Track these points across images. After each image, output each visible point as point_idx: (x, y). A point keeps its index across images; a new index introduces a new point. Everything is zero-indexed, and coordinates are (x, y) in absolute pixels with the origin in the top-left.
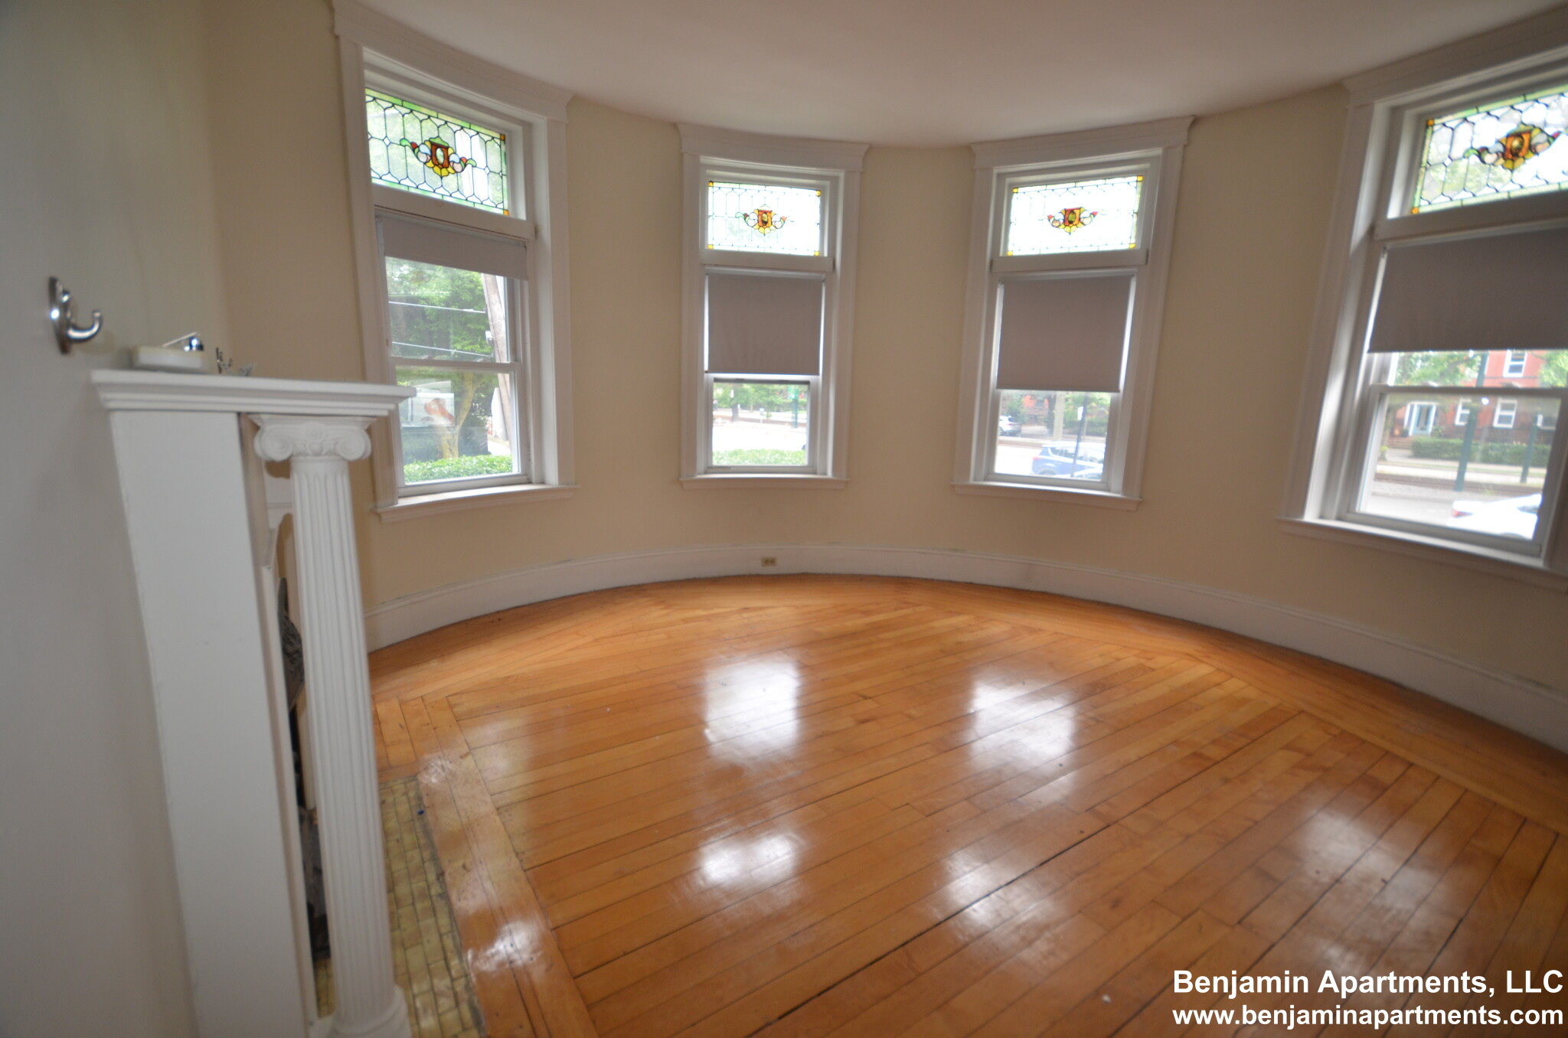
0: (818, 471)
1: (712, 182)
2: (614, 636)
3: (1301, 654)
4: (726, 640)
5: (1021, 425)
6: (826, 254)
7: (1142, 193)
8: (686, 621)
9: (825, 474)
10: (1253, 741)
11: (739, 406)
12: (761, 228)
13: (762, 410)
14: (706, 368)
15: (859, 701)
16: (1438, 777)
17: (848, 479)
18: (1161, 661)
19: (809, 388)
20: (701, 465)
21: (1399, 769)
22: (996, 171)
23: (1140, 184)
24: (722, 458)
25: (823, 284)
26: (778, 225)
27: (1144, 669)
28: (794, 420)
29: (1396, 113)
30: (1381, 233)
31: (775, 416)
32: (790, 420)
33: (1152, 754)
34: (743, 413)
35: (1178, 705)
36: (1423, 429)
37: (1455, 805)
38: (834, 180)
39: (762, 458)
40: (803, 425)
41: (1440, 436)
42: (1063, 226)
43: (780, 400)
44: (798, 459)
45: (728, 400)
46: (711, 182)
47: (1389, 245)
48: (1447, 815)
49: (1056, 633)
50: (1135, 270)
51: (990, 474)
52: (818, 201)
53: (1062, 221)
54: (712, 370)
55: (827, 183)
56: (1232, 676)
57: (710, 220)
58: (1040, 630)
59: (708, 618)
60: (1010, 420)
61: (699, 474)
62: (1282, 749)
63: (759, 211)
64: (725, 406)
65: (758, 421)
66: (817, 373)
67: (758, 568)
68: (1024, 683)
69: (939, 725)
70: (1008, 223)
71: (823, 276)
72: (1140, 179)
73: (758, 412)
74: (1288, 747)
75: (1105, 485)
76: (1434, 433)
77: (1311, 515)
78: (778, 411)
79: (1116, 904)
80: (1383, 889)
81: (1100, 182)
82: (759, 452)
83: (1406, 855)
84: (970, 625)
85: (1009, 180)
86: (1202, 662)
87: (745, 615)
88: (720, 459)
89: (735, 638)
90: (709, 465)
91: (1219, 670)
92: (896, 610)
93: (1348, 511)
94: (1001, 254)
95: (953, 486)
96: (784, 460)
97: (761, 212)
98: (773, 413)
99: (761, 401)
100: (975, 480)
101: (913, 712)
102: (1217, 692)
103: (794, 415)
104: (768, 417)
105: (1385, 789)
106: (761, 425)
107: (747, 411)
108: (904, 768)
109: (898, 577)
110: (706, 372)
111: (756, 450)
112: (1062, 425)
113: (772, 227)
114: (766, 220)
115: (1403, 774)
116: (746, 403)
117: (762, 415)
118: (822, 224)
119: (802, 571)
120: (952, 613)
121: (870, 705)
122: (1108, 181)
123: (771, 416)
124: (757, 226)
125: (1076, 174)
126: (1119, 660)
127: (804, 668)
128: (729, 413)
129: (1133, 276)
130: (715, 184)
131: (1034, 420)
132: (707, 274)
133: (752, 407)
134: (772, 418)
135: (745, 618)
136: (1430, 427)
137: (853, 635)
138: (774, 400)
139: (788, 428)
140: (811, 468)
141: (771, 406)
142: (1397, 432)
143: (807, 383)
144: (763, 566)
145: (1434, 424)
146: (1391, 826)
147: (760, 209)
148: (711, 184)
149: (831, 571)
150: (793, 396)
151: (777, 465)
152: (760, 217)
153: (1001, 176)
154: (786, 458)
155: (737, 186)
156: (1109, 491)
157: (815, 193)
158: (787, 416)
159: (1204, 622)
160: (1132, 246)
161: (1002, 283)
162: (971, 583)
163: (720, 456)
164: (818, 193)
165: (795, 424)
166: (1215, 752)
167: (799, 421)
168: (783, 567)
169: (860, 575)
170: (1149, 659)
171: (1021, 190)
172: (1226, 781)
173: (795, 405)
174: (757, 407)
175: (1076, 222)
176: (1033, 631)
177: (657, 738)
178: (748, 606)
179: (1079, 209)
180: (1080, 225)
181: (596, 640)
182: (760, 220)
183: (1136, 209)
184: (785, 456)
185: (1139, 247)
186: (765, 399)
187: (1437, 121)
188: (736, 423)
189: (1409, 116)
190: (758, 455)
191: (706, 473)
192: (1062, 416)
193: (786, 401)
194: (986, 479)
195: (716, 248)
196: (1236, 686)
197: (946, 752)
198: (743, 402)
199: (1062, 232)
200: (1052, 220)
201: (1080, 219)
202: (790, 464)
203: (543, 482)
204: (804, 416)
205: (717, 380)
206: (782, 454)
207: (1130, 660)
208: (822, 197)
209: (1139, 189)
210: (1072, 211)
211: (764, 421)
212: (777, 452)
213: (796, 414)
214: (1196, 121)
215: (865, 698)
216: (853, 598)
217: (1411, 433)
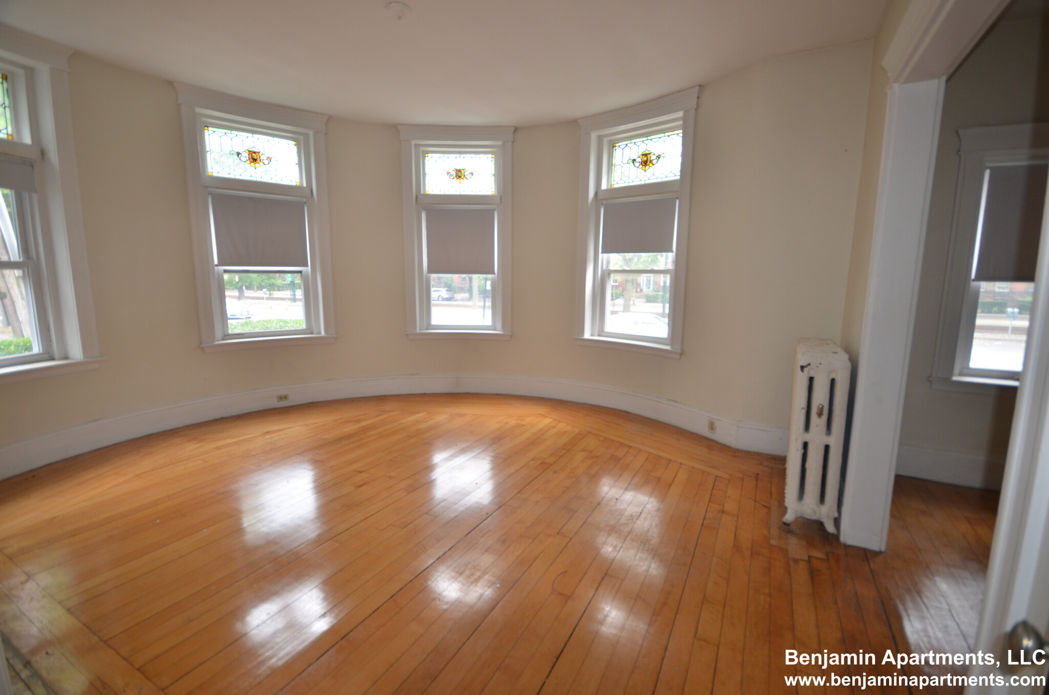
0: (314, 332)
1: (208, 127)
2: (153, 470)
3: (591, 405)
4: (254, 455)
5: (454, 294)
6: (305, 185)
7: (495, 164)
8: (218, 448)
9: (320, 334)
10: (568, 451)
11: (244, 287)
12: (252, 163)
13: (265, 290)
14: (216, 262)
15: (356, 475)
16: (640, 450)
17: (336, 336)
18: (528, 420)
19: (302, 276)
20: (219, 333)
21: (626, 449)
22: (413, 142)
23: (493, 159)
24: (235, 328)
25: (305, 205)
26: (266, 162)
27: (519, 426)
28: (293, 297)
29: (600, 138)
30: (600, 196)
31: (276, 294)
32: (290, 297)
33: (522, 468)
34: (247, 293)
35: (534, 441)
36: (649, 288)
37: (646, 460)
38: (306, 136)
39: (269, 325)
40: (300, 300)
41: (655, 291)
42: (455, 179)
43: (279, 282)
44: (298, 325)
45: (234, 283)
46: (206, 126)
47: (604, 202)
48: (642, 465)
49: (474, 415)
50: (496, 206)
51: (429, 326)
52: (295, 148)
53: (455, 176)
54: (220, 264)
55: (301, 137)
56: (560, 422)
57: (208, 155)
58: (465, 414)
59: (237, 443)
60: (447, 290)
61: (218, 341)
62: (580, 451)
63: (249, 151)
64: (231, 288)
65: (262, 298)
66: (307, 266)
67: (274, 403)
68: (456, 445)
69: (408, 478)
70: (424, 174)
71: (305, 200)
72: (493, 156)
73: (262, 292)
74: (583, 450)
75: (493, 327)
76: (654, 290)
77: (587, 335)
78: (279, 290)
79: (504, 542)
80: (616, 502)
81: (473, 155)
82: (266, 321)
83: (625, 486)
84: (425, 418)
85: (422, 149)
86: (547, 417)
87: (267, 437)
88: (233, 329)
89: (262, 453)
90: (226, 334)
91: (555, 420)
92: (377, 416)
93: (602, 332)
94: (422, 193)
95: (407, 335)
96: (288, 326)
97: (251, 153)
98: (274, 292)
99: (263, 284)
100: (420, 330)
101: (392, 474)
102: (553, 431)
103: (292, 293)
104: (270, 295)
105: (620, 460)
106: (265, 301)
107: (253, 291)
108: (388, 506)
109: (378, 396)
110: (217, 265)
111: (264, 321)
112: (477, 293)
113: (261, 163)
114: (255, 158)
115: (627, 452)
116: (250, 285)
117: (265, 293)
118: (300, 164)
119: (309, 401)
120: (413, 413)
121: (364, 476)
122: (477, 155)
123: (273, 294)
124: (249, 162)
125: (460, 149)
126: (507, 423)
127: (316, 463)
128: (236, 293)
129: (495, 210)
130: (210, 129)
131: (462, 290)
132: (210, 194)
133: (255, 288)
134: (275, 296)
135: (267, 439)
136: (652, 287)
137: (349, 436)
138: (274, 282)
139: (288, 303)
140: (309, 330)
141: (272, 287)
142: (639, 290)
143: (300, 272)
144: (278, 401)
145: (653, 285)
146: (621, 475)
147: (249, 149)
148: (206, 128)
149: (330, 398)
150: (290, 279)
151: (282, 330)
152: (250, 156)
153: (417, 146)
154: (289, 325)
155: (229, 131)
156: (496, 330)
157: (292, 143)
158: (287, 294)
159: (548, 396)
160: (493, 193)
161: (425, 210)
162: (425, 394)
163: (233, 327)
164: (294, 143)
165: (294, 300)
166: (551, 460)
167: (297, 297)
168: (294, 400)
169: (351, 399)
170: (522, 420)
171: (429, 155)
172: (555, 472)
173: (292, 286)
174: (260, 288)
175: (462, 177)
176: (461, 416)
177: (205, 530)
178: (269, 431)
179: (464, 170)
180: (465, 179)
181: (138, 476)
182: (250, 157)
183: (493, 173)
184: (288, 323)
185: (496, 194)
186: (267, 281)
187: (617, 145)
188: (242, 301)
189: (606, 140)
190: (265, 324)
191: (223, 340)
192: (477, 289)
193: (284, 282)
194: (427, 329)
195: (215, 174)
196: (562, 426)
197: (412, 492)
198: (247, 284)
199: (456, 182)
200: (449, 174)
201: (464, 176)
202: (293, 329)
203: (66, 358)
204: (299, 293)
205: (226, 271)
206: (286, 322)
207: (513, 422)
208: (298, 145)
209: (493, 162)
210: (460, 171)
211: (267, 299)
212: (281, 320)
213: (294, 292)
214: (516, 129)
215: (360, 472)
216: (348, 413)
217: (644, 290)
